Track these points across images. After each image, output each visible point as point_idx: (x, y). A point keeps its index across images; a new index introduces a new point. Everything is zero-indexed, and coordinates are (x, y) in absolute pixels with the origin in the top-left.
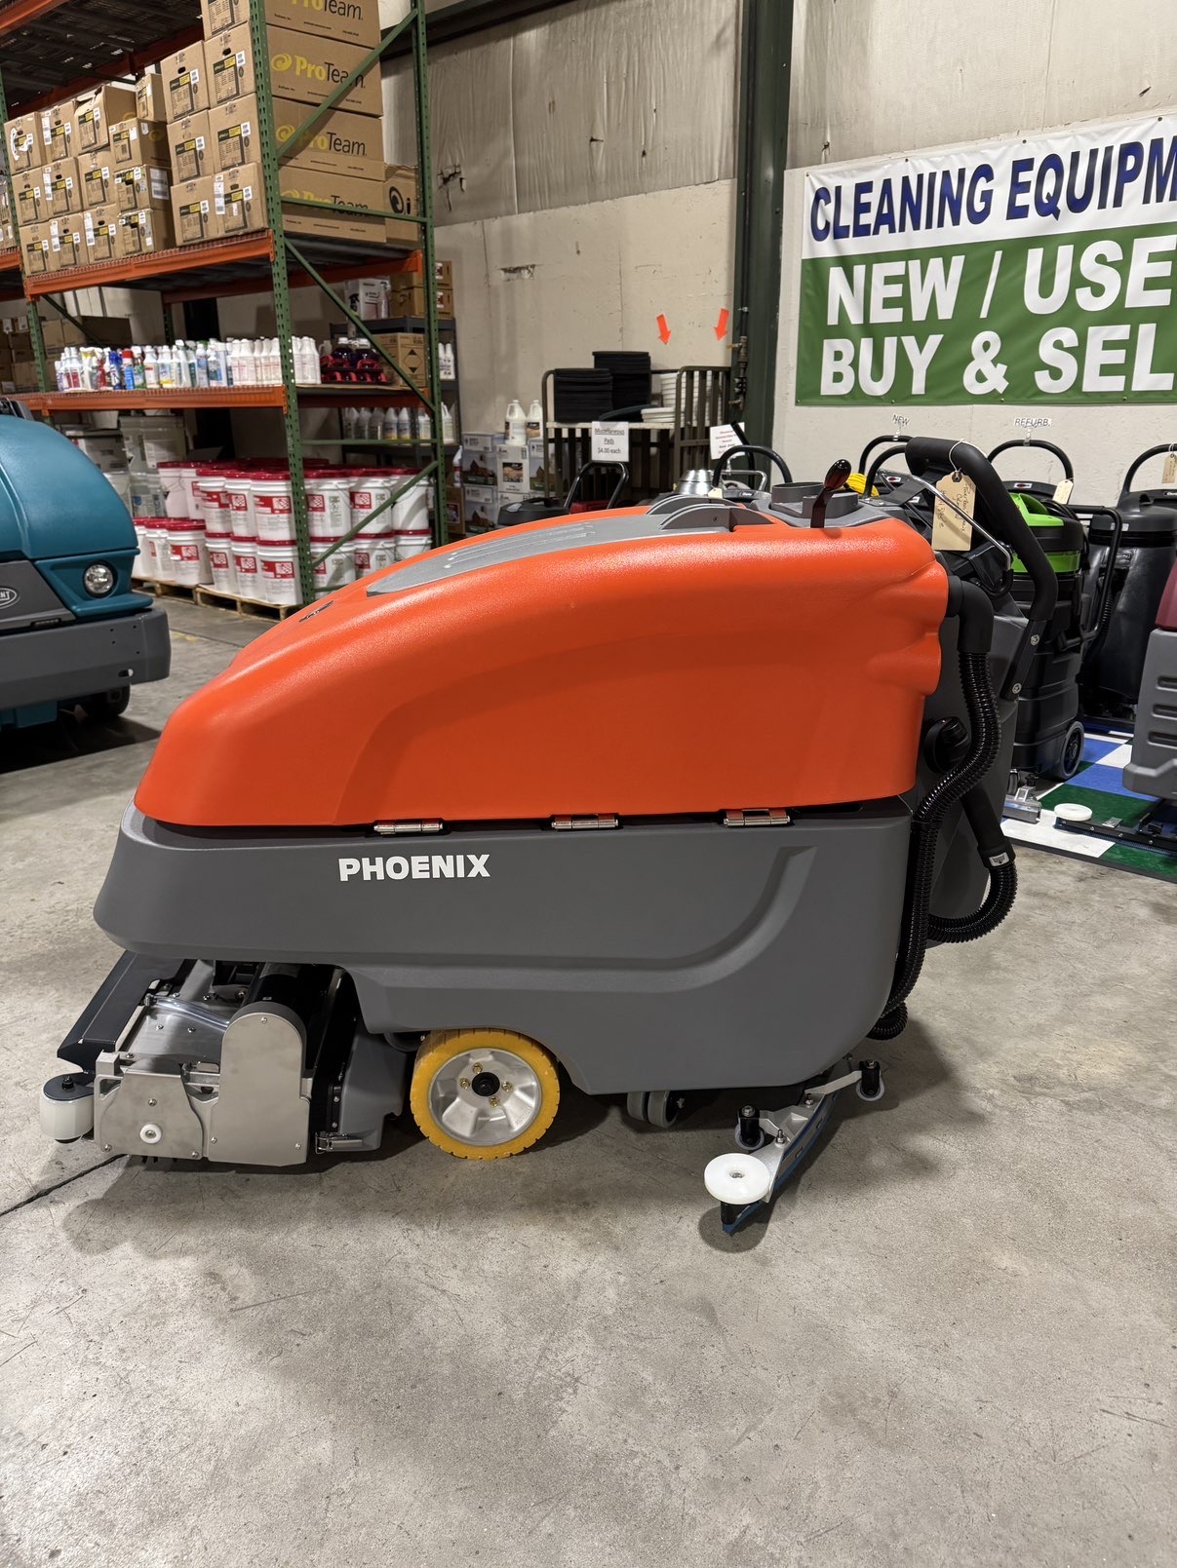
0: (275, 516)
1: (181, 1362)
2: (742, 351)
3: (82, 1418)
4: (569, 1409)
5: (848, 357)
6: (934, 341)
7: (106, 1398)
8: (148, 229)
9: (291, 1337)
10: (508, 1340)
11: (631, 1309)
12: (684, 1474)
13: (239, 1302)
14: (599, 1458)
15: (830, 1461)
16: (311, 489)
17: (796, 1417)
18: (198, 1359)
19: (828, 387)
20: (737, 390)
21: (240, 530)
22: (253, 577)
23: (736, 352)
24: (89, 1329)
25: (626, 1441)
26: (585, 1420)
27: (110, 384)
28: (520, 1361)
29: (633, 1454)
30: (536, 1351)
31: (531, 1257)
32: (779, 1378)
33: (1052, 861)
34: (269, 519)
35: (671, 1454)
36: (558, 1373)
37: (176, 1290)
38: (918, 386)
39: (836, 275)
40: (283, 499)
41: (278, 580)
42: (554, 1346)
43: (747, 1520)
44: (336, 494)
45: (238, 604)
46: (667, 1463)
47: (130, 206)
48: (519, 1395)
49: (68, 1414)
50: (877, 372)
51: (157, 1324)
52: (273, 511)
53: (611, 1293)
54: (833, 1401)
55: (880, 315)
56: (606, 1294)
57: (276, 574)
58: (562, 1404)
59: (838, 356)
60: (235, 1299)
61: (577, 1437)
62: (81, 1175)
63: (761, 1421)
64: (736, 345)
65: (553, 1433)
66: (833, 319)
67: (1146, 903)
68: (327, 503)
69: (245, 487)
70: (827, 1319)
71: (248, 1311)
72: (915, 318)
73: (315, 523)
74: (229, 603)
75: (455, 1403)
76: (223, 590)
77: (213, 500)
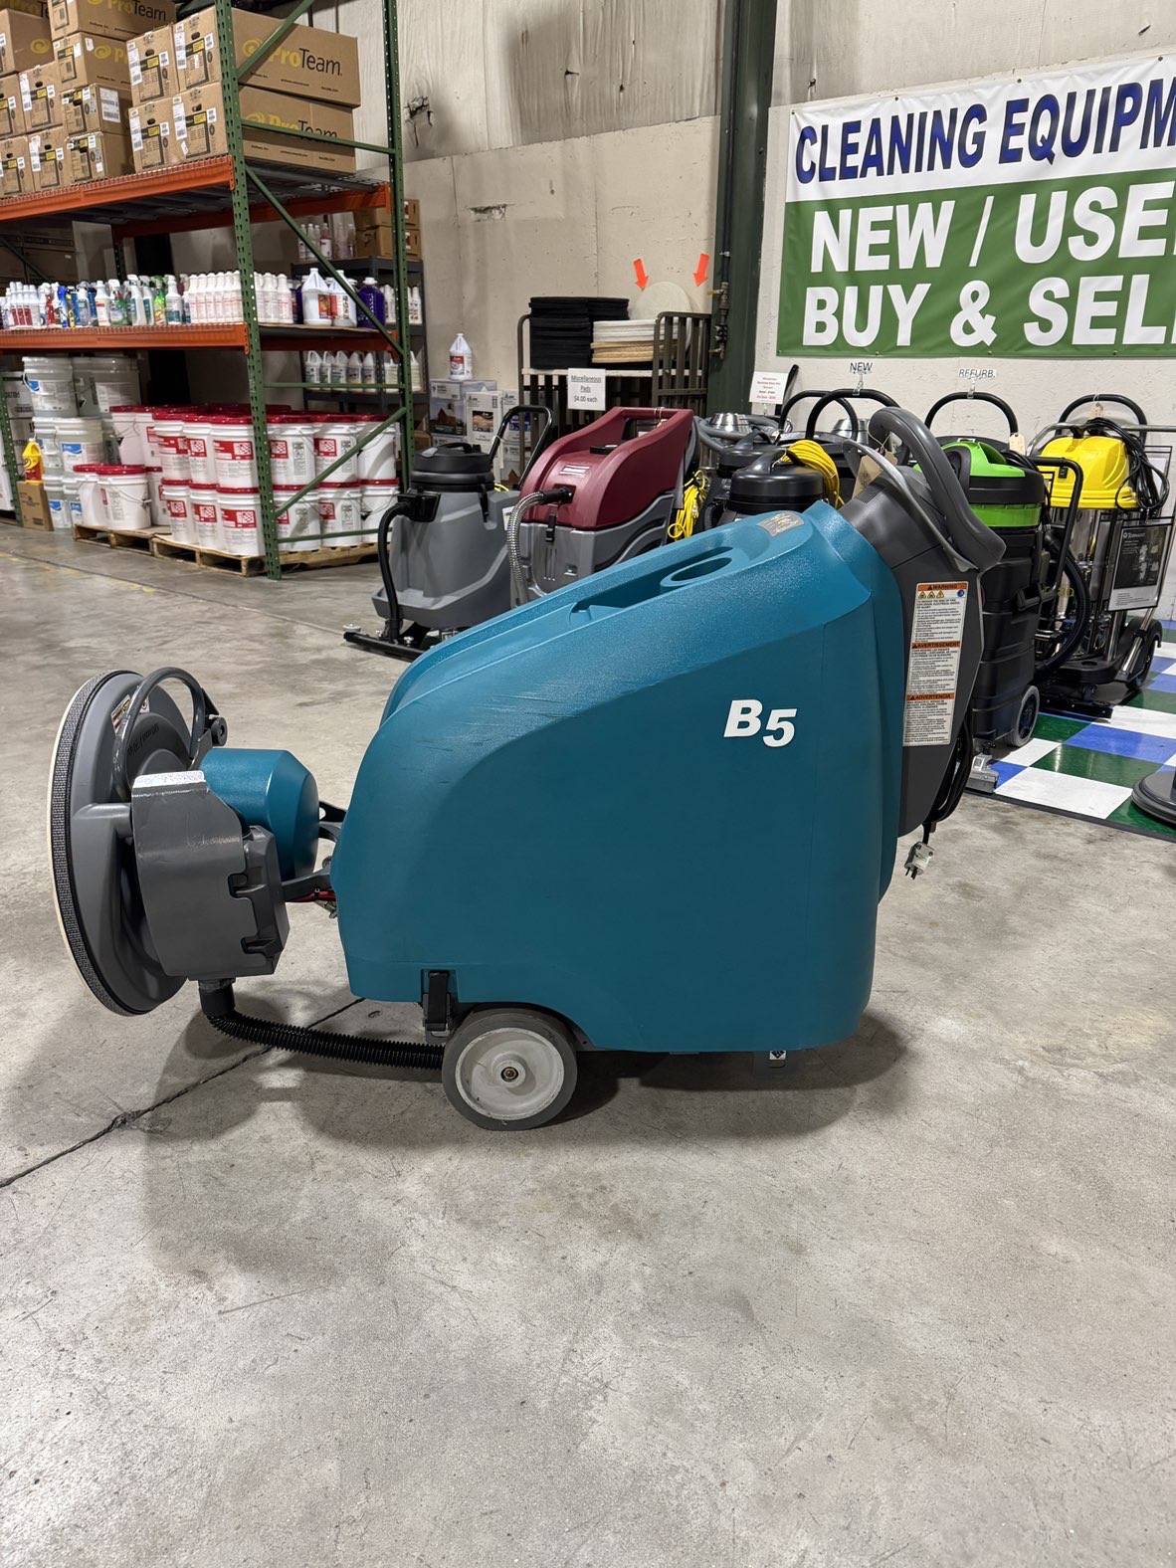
0: (236, 462)
1: (165, 1372)
2: (723, 297)
3: (55, 1440)
4: (599, 1418)
5: (832, 306)
6: (921, 290)
7: (81, 1415)
8: (99, 154)
9: (288, 1341)
10: (528, 1341)
11: (659, 1304)
12: (732, 1491)
13: (227, 1303)
14: (638, 1475)
15: (889, 1472)
16: (273, 434)
17: (848, 1423)
18: (184, 1369)
19: (810, 337)
20: (718, 338)
21: (200, 478)
22: (212, 526)
23: (717, 299)
24: (60, 1336)
25: (665, 1454)
26: (619, 1433)
27: (58, 322)
28: (543, 1366)
29: (674, 1470)
30: (559, 1353)
31: (547, 1248)
32: (826, 1379)
33: (1058, 823)
34: (230, 465)
35: (715, 1468)
36: (586, 1378)
37: (156, 1290)
38: (904, 337)
39: (821, 219)
40: (244, 444)
41: (239, 530)
42: (579, 1347)
43: (805, 1543)
44: (300, 440)
45: (197, 555)
46: (711, 1478)
47: (77, 129)
48: (543, 1404)
49: (40, 1435)
50: (862, 323)
51: (137, 1330)
52: (234, 458)
53: (636, 1286)
54: (887, 1405)
55: (866, 263)
56: (631, 1288)
57: (237, 524)
58: (591, 1413)
59: (822, 304)
60: (224, 1299)
61: (611, 1451)
62: (47, 1162)
63: (810, 1428)
64: (718, 292)
65: (583, 1447)
66: (817, 266)
67: (1159, 866)
68: (290, 448)
69: (204, 431)
70: (871, 1312)
71: (239, 1313)
72: (902, 266)
73: (278, 470)
74: (187, 555)
75: (474, 1415)
76: (181, 540)
77: (171, 446)
